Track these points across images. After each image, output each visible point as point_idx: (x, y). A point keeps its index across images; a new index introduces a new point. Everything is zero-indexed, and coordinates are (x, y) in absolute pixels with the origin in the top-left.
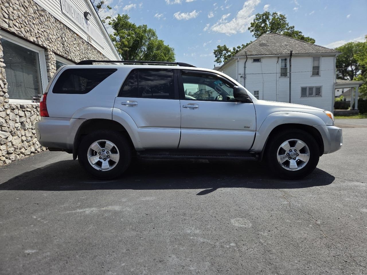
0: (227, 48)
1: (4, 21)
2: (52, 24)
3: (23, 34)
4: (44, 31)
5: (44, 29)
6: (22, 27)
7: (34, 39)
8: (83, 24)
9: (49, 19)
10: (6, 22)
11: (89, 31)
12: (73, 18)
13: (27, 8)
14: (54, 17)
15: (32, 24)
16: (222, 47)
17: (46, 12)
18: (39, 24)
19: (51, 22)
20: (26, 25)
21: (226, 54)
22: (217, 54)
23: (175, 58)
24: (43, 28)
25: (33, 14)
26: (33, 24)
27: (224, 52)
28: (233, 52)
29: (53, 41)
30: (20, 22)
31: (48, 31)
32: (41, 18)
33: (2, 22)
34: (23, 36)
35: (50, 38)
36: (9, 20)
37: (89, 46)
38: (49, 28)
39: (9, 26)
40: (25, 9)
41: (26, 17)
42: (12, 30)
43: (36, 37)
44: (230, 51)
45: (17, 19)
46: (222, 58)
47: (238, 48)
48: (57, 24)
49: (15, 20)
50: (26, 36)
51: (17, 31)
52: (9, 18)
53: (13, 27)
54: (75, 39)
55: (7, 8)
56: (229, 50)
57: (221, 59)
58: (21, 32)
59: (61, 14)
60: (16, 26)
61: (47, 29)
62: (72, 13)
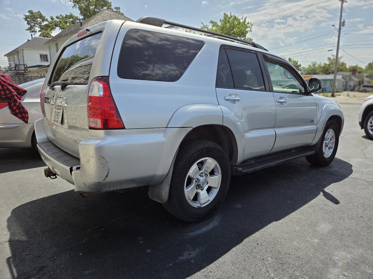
0: (43, 15)
16: (36, 13)
21: (42, 23)
22: (30, 21)
27: (39, 20)
28: (51, 22)
44: (47, 20)
46: (37, 27)
47: (57, 18)
56: (46, 18)
57: (35, 28)
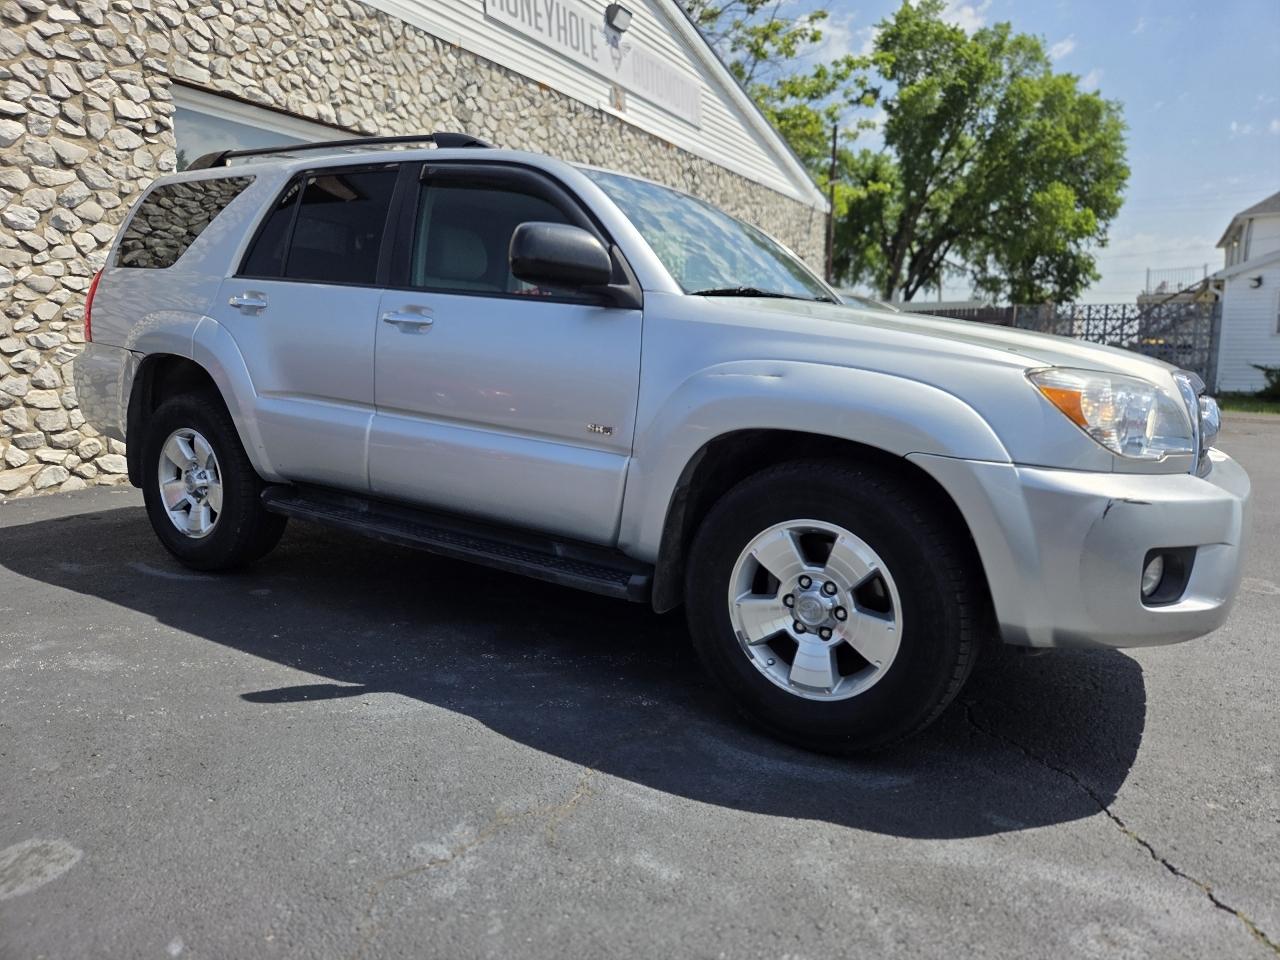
1: (191, 60)
2: (414, 60)
3: (273, 94)
4: (374, 81)
5: (374, 76)
6: (268, 74)
7: (318, 110)
8: (594, 47)
9: (401, 41)
10: (198, 63)
11: (620, 71)
12: (541, 29)
13: (299, 13)
14: (426, 33)
15: (320, 64)
17: (390, 19)
18: (353, 62)
19: (409, 53)
20: (289, 68)
23: (1124, 143)
24: (372, 72)
25: (327, 29)
26: (323, 61)
29: (415, 112)
30: (261, 58)
31: (393, 82)
32: (361, 43)
33: (183, 64)
34: (272, 102)
35: (398, 102)
36: (214, 56)
37: (602, 123)
38: (401, 70)
39: (214, 75)
40: (288, 16)
41: (289, 44)
42: (224, 85)
43: (333, 105)
45: (247, 50)
48: (446, 55)
49: (240, 53)
50: (284, 103)
51: (244, 86)
52: (215, 50)
53: (229, 75)
54: (532, 101)
55: (210, 21)
58: (264, 90)
59: (484, 22)
60: (239, 71)
61: (389, 73)
62: (538, 15)
